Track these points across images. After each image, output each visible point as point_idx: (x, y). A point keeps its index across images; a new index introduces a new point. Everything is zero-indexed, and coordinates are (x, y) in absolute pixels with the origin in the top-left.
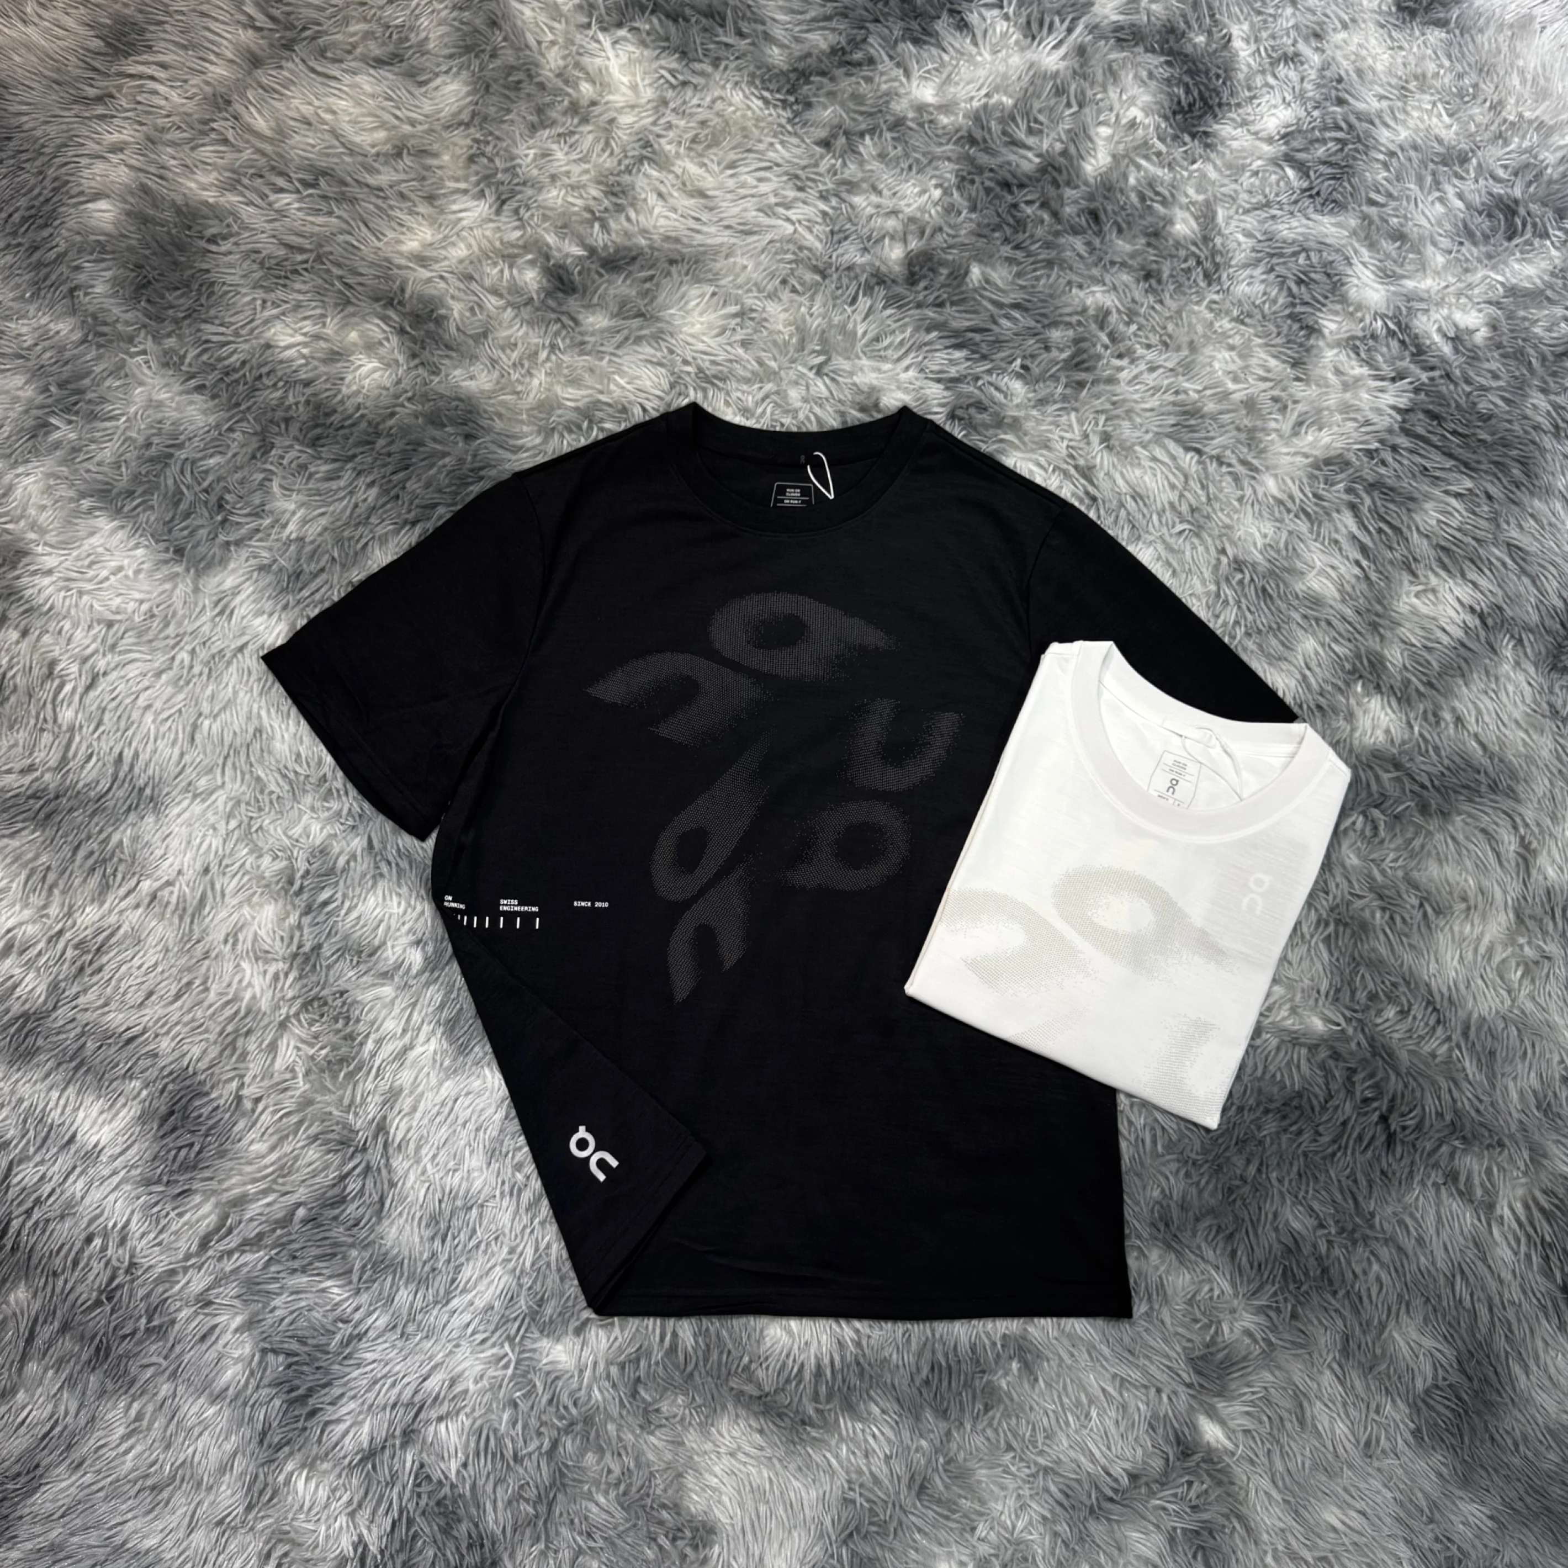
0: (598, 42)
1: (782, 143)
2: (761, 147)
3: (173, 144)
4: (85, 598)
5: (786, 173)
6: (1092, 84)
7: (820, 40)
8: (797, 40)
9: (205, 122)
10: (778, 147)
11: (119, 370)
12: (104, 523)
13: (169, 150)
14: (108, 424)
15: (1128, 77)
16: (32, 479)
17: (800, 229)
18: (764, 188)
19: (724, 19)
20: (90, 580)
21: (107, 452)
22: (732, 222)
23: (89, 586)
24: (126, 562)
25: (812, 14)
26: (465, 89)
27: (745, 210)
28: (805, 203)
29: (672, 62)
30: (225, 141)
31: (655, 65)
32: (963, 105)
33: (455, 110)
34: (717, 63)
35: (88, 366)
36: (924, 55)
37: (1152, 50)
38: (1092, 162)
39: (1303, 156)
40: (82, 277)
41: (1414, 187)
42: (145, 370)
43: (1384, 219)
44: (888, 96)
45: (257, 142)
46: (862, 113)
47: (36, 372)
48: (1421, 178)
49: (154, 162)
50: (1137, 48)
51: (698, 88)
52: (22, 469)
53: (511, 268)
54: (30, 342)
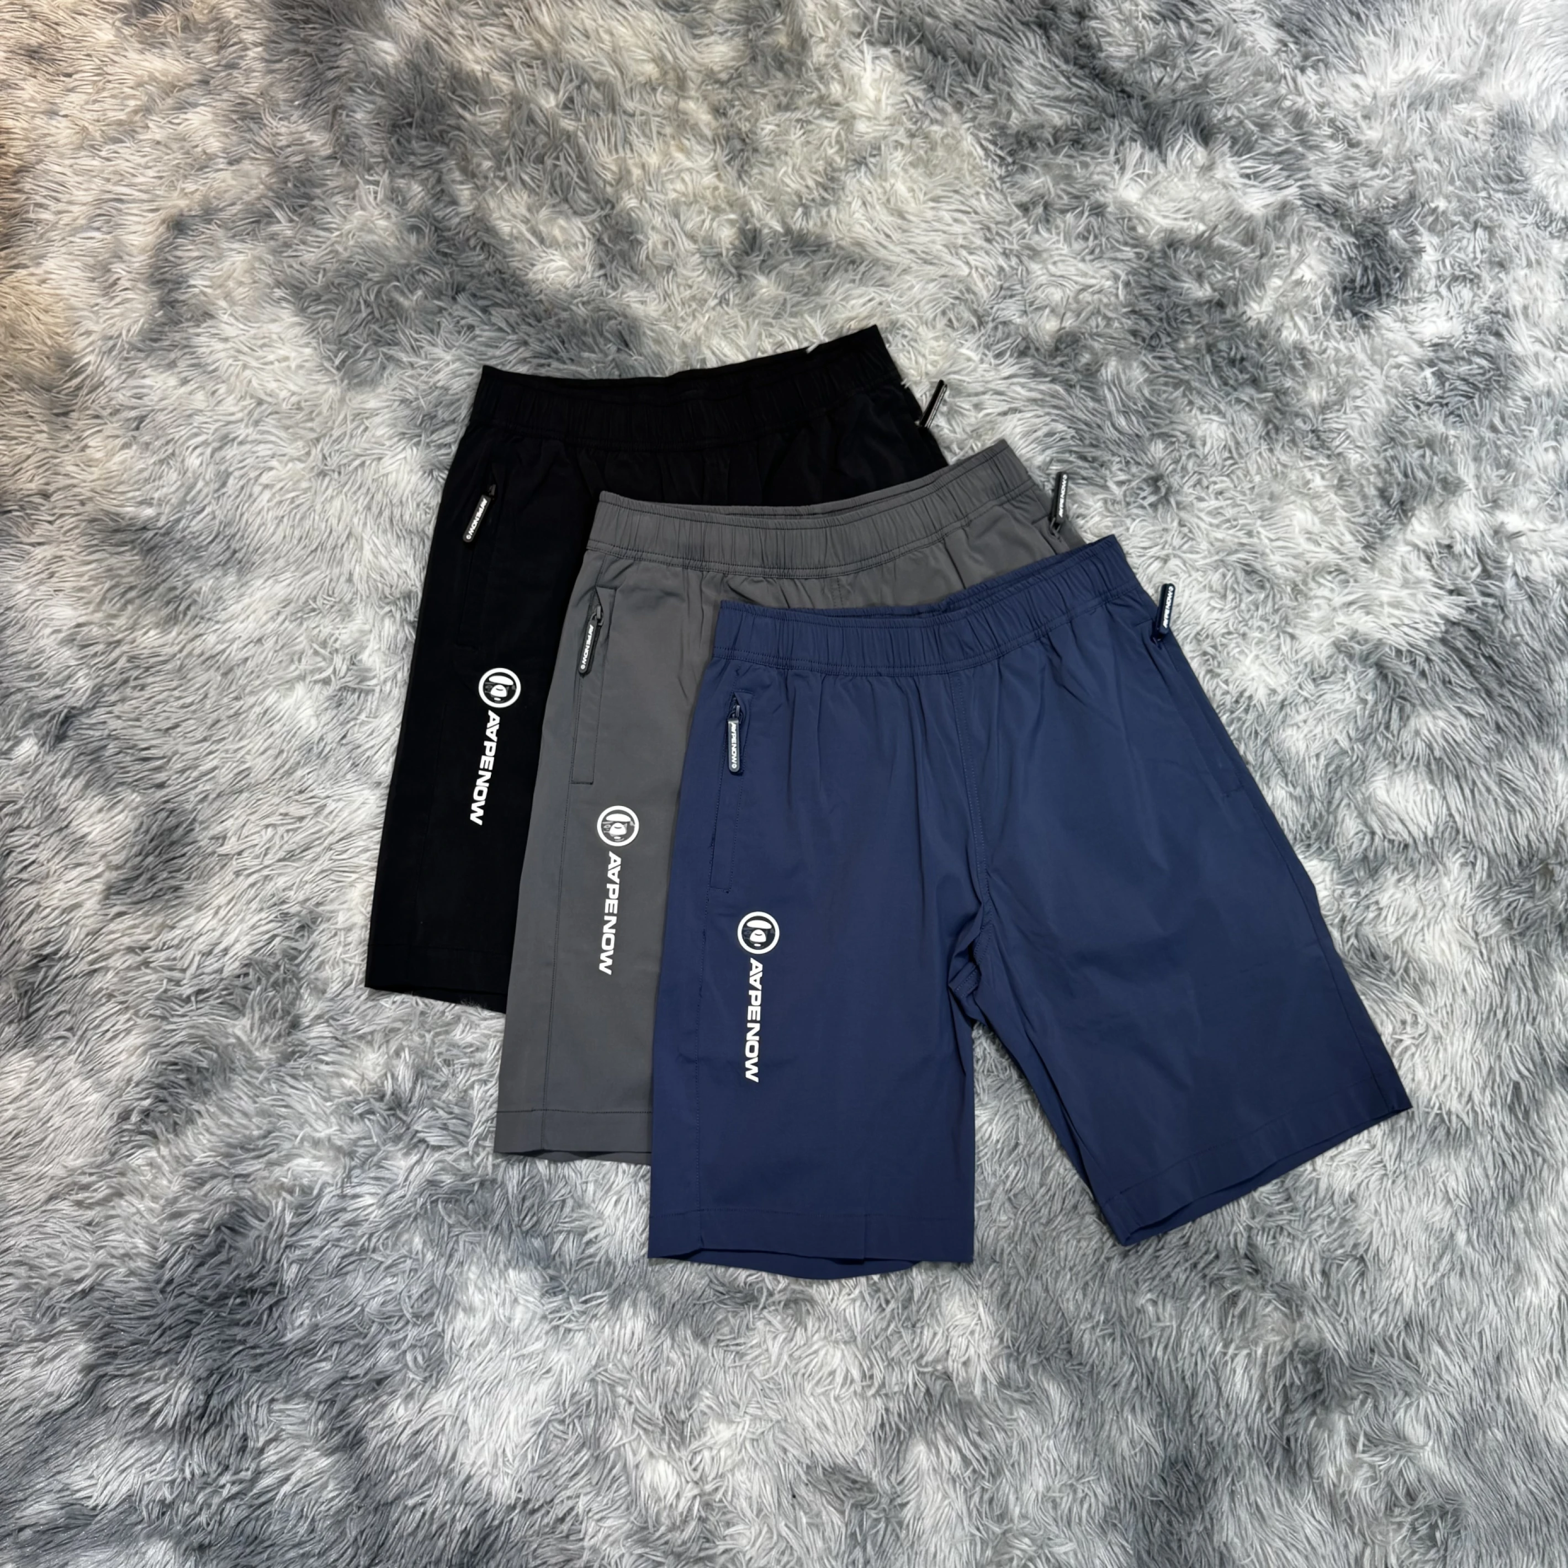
0: (862, 52)
1: (987, 195)
2: (968, 192)
3: (466, 16)
4: (248, 373)
5: (980, 222)
6: (1279, 237)
7: (1056, 117)
8: (1036, 111)
10: (983, 197)
11: (350, 191)
12: (287, 315)
13: (462, 20)
14: (322, 233)
15: (1311, 246)
16: (242, 257)
17: (975, 275)
18: (957, 228)
19: (978, 70)
20: (257, 359)
21: (310, 256)
22: (919, 249)
23: (254, 363)
24: (293, 355)
25: (1058, 92)
26: (732, 54)
27: (933, 242)
28: (987, 253)
29: (918, 91)
30: (511, 27)
31: (902, 90)
32: (1159, 219)
33: (716, 68)
34: (958, 106)
35: (325, 178)
36: (1146, 158)
37: (1346, 229)
38: (1254, 306)
39: (1446, 367)
40: (350, 100)
41: (1536, 431)
42: (371, 198)
43: (1498, 448)
44: (1097, 186)
45: (539, 36)
46: (1068, 193)
47: (280, 169)
48: (1544, 425)
49: (445, 26)
50: (1333, 223)
51: (934, 121)
52: (236, 245)
53: (713, 220)
54: (284, 143)
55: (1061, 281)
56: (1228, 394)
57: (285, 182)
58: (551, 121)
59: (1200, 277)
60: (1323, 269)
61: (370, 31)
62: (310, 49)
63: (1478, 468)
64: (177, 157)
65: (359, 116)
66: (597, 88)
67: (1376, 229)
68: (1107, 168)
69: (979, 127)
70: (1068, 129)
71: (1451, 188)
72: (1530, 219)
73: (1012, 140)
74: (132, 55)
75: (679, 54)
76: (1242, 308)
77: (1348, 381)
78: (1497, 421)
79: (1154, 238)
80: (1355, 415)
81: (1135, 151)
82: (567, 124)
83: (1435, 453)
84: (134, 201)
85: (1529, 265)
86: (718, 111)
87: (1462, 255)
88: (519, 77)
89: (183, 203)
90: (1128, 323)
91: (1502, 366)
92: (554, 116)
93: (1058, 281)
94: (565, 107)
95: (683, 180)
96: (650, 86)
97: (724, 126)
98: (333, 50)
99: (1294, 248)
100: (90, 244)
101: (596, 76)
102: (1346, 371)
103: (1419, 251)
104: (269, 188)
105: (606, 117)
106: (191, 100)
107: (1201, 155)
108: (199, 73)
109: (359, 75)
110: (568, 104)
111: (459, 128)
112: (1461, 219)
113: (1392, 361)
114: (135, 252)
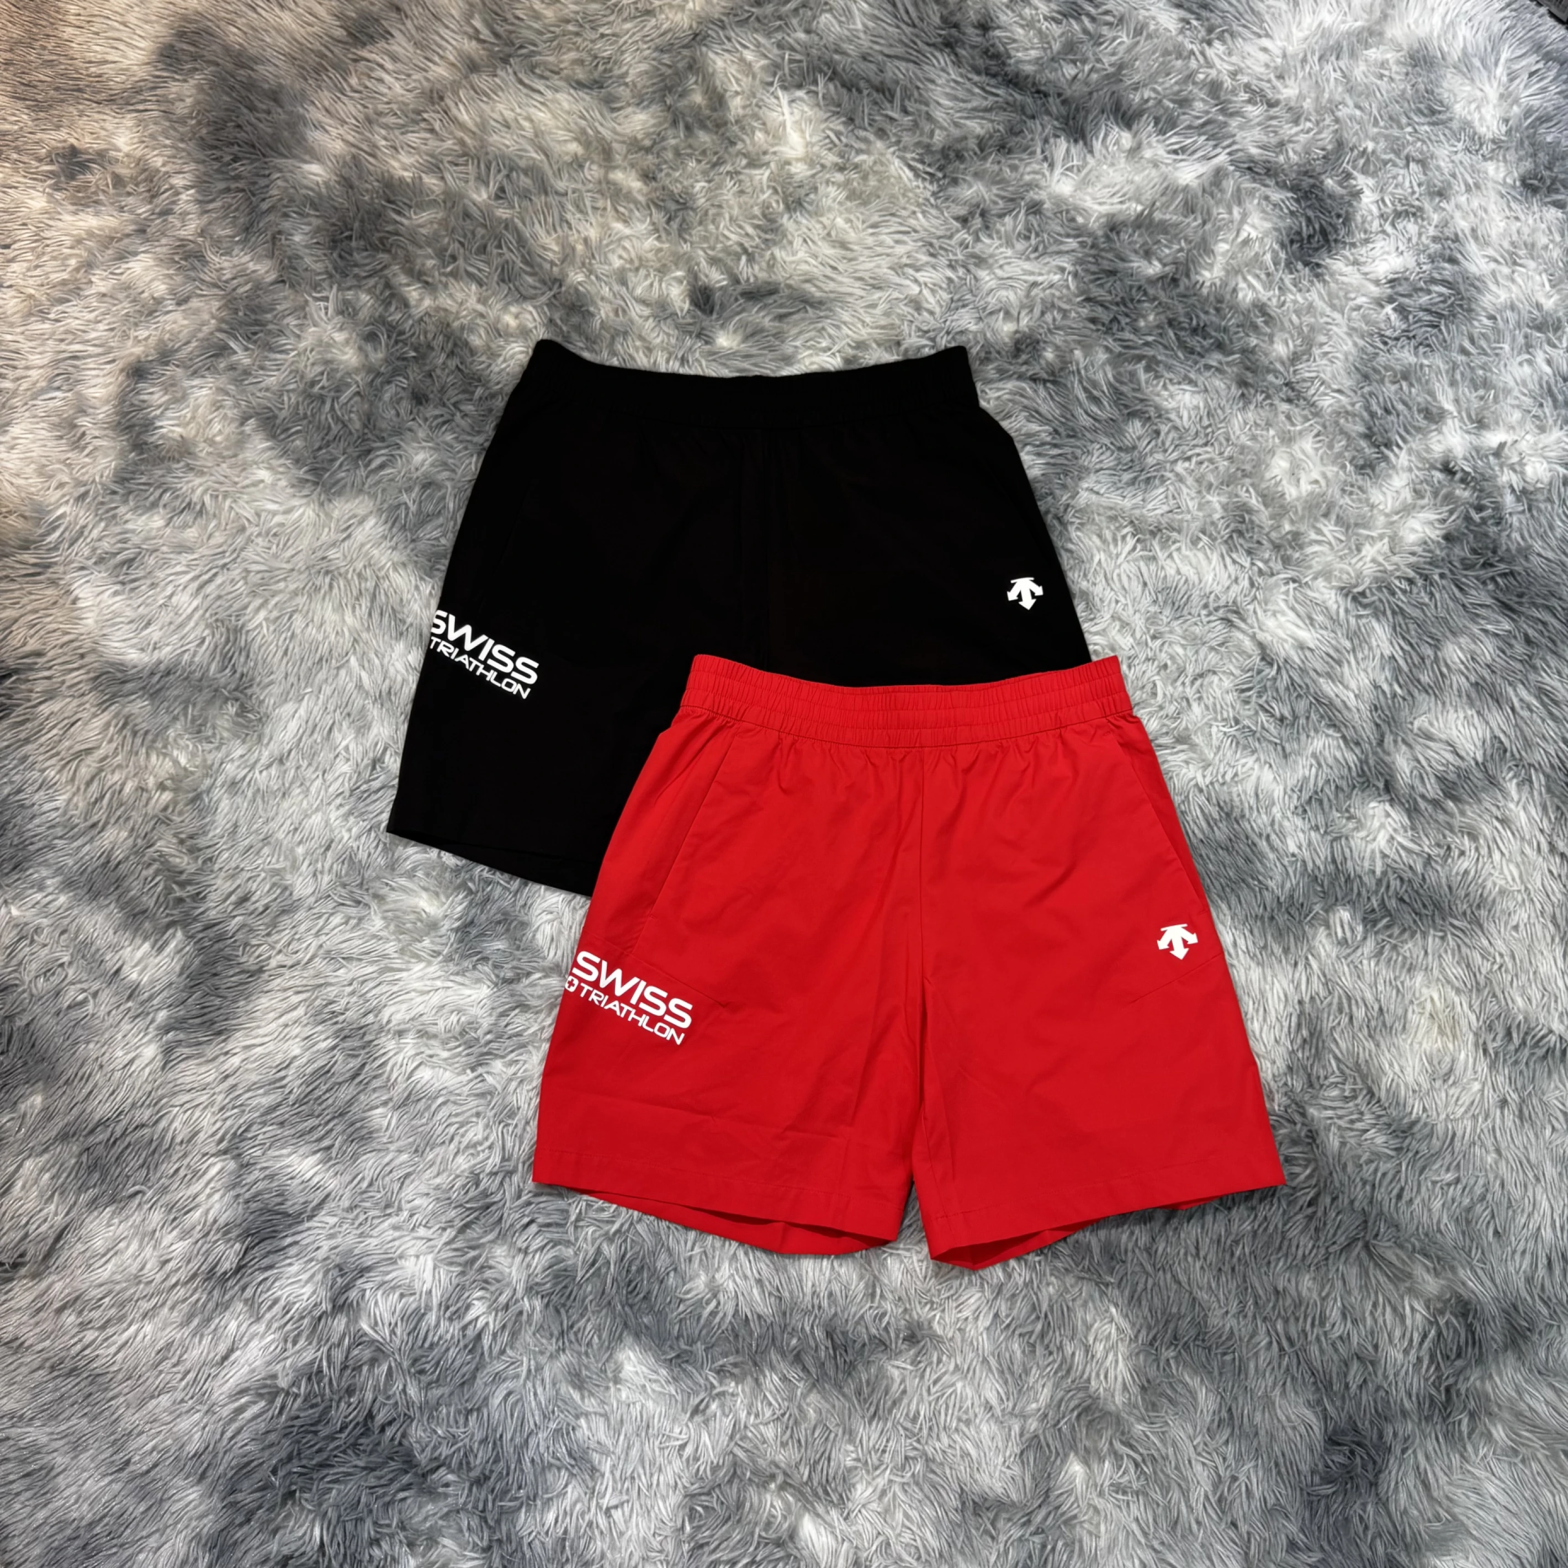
0: (777, 98)
1: (923, 212)
2: (904, 213)
3: (386, 127)
5: (921, 240)
6: (1218, 203)
7: (976, 127)
8: (956, 125)
9: (419, 113)
10: (920, 216)
11: (301, 310)
13: (383, 132)
14: (278, 356)
15: (1252, 205)
16: (205, 392)
17: (926, 292)
18: (900, 250)
19: (893, 96)
21: (272, 380)
22: (866, 275)
25: (975, 104)
26: (652, 121)
27: (879, 267)
28: (934, 267)
29: (837, 124)
30: (432, 131)
31: (824, 126)
32: (1096, 207)
33: (639, 136)
34: (881, 133)
35: (274, 303)
36: (1073, 151)
37: (1282, 186)
38: (1207, 274)
39: (1406, 301)
40: (286, 225)
41: (1506, 347)
42: (322, 313)
43: (1472, 369)
44: (1030, 186)
45: (460, 134)
46: (1003, 198)
47: (230, 302)
48: (1514, 339)
49: (368, 140)
50: (1268, 182)
51: (859, 152)
52: (196, 382)
53: (661, 281)
54: (228, 276)
55: (1010, 282)
56: (1196, 363)
57: (236, 311)
58: (487, 213)
59: (1148, 255)
60: (1268, 225)
61: (295, 157)
62: (241, 185)
63: (1456, 393)
64: (126, 307)
65: (297, 238)
66: (526, 174)
67: (1312, 181)
68: (1037, 167)
69: (905, 149)
70: (991, 137)
71: (1376, 130)
72: (1460, 146)
73: (938, 156)
74: (67, 217)
75: (600, 129)
76: (1195, 277)
77: (1312, 328)
78: (1467, 344)
79: (1094, 224)
80: (1325, 362)
81: (1061, 146)
82: (502, 213)
83: (1411, 385)
84: (90, 356)
85: (1468, 189)
86: (647, 177)
87: (1399, 191)
88: (448, 177)
89: (138, 350)
90: (1085, 311)
91: (1462, 288)
92: (488, 206)
93: (1006, 282)
94: (498, 197)
95: (625, 248)
96: (577, 164)
97: (656, 190)
98: (263, 182)
99: (1236, 211)
100: (51, 404)
101: (522, 163)
102: (1308, 319)
103: (1357, 194)
104: (222, 320)
105: (539, 201)
106: (131, 249)
107: (1126, 139)
108: (136, 223)
109: (292, 200)
110: (501, 194)
111: (397, 233)
112: (1392, 156)
113: (1351, 304)
114: (98, 404)
